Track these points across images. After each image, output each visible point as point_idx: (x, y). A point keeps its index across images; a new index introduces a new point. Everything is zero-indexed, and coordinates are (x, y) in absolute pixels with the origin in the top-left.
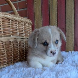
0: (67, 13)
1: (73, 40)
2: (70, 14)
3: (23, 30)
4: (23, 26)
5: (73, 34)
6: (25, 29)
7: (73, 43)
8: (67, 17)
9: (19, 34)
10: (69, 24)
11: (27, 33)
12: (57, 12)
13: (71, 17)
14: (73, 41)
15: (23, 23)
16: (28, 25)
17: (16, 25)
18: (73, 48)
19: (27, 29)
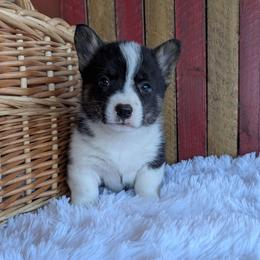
0: (209, 11)
1: (236, 112)
2: (222, 12)
3: (46, 71)
5: (236, 88)
7: (236, 122)
8: (212, 24)
9: (28, 86)
10: (220, 53)
11: (66, 84)
12: (172, 8)
13: (228, 24)
14: (233, 115)
15: (48, 39)
17: (16, 47)
18: (236, 142)
19: (66, 66)
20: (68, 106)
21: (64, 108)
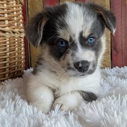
4: (5, 5)
6: (9, 11)
16: (15, 4)
19: (13, 12)
20: (14, 33)
21: (12, 34)
